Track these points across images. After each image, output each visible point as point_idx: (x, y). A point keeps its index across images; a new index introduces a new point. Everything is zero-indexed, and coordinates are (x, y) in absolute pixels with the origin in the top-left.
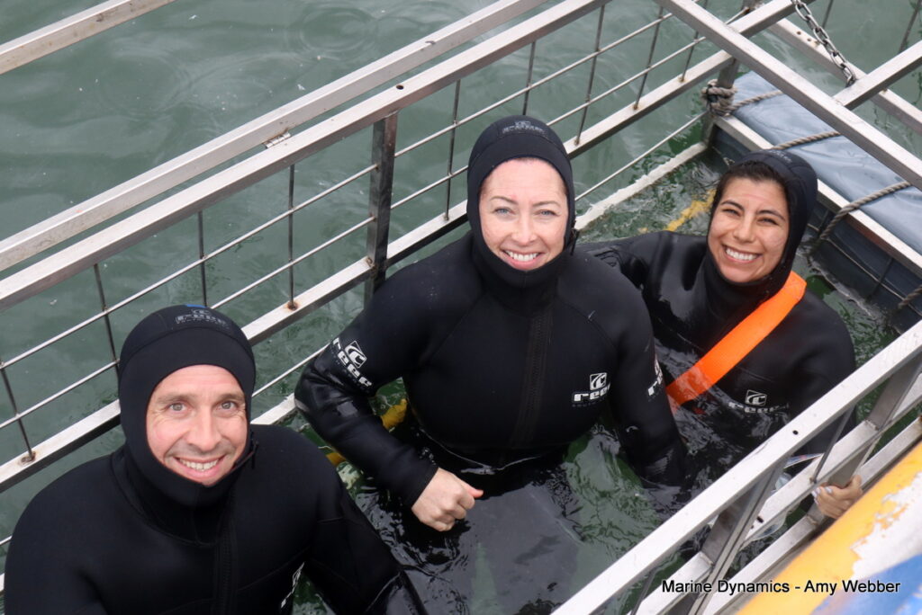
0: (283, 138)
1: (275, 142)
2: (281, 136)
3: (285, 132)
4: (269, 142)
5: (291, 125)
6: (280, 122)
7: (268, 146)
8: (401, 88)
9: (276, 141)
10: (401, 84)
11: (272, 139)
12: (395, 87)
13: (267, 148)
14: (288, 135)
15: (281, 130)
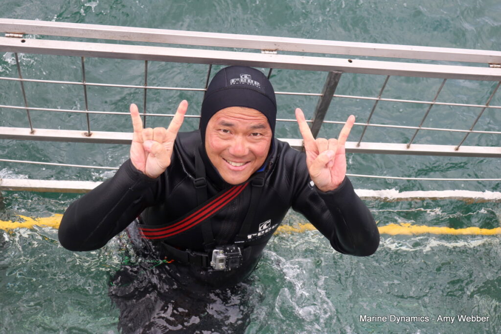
0: (272, 53)
1: (266, 52)
2: (272, 51)
3: (275, 50)
4: (264, 50)
5: (280, 48)
6: (275, 44)
7: (262, 52)
8: (350, 61)
9: (268, 52)
10: (352, 60)
11: (267, 50)
12: (347, 60)
13: (261, 53)
14: (276, 53)
15: (274, 48)
